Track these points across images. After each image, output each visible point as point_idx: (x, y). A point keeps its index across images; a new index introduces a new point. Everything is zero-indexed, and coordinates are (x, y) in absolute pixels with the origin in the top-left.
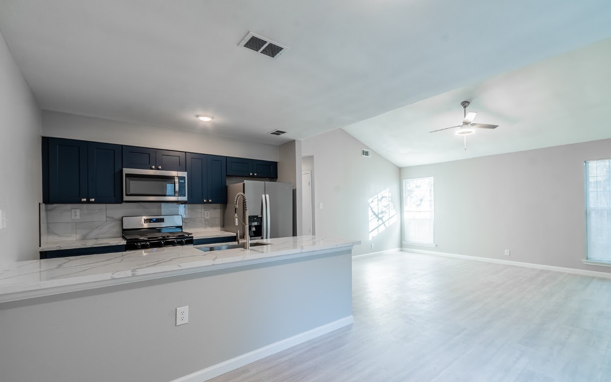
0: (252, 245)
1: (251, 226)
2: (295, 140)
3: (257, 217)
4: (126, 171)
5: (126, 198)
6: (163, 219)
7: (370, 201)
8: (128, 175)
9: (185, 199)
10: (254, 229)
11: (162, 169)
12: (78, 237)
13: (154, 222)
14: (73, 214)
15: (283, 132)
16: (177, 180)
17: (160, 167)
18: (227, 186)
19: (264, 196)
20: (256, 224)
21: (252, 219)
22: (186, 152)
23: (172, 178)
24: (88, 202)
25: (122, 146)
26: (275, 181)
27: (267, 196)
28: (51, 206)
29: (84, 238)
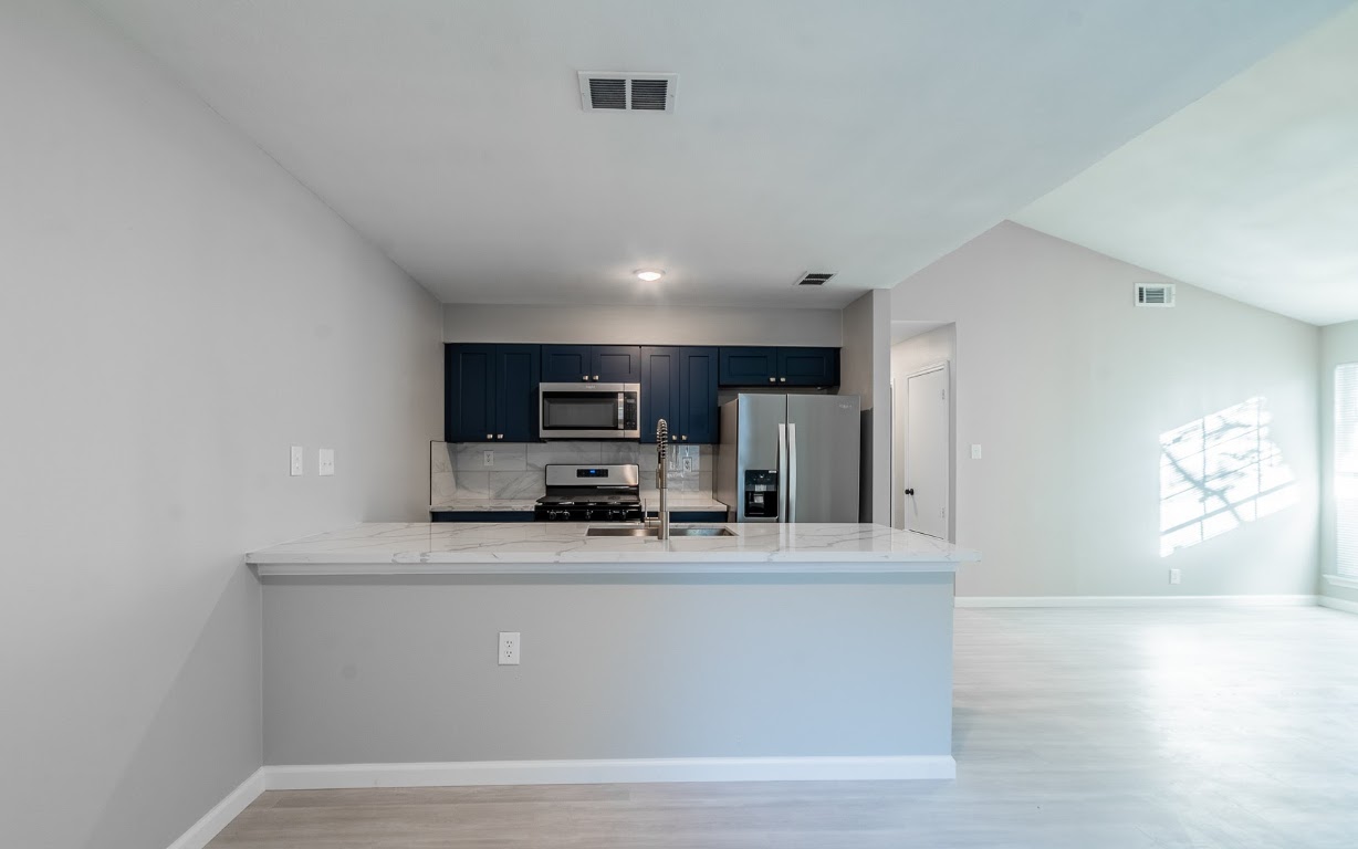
0: (674, 533)
1: (753, 492)
2: (871, 291)
3: (765, 472)
4: (544, 387)
5: (543, 434)
6: (607, 471)
7: (1167, 437)
8: (546, 395)
9: (636, 434)
10: (760, 500)
11: (600, 381)
12: (492, 493)
13: (593, 475)
14: (486, 458)
15: (827, 276)
16: (621, 399)
17: (597, 378)
18: (720, 408)
19: (782, 427)
20: (761, 488)
21: (752, 476)
22: (640, 346)
23: (614, 395)
24: (495, 440)
25: (541, 345)
26: (835, 393)
27: (792, 427)
28: (460, 446)
29: (498, 497)
